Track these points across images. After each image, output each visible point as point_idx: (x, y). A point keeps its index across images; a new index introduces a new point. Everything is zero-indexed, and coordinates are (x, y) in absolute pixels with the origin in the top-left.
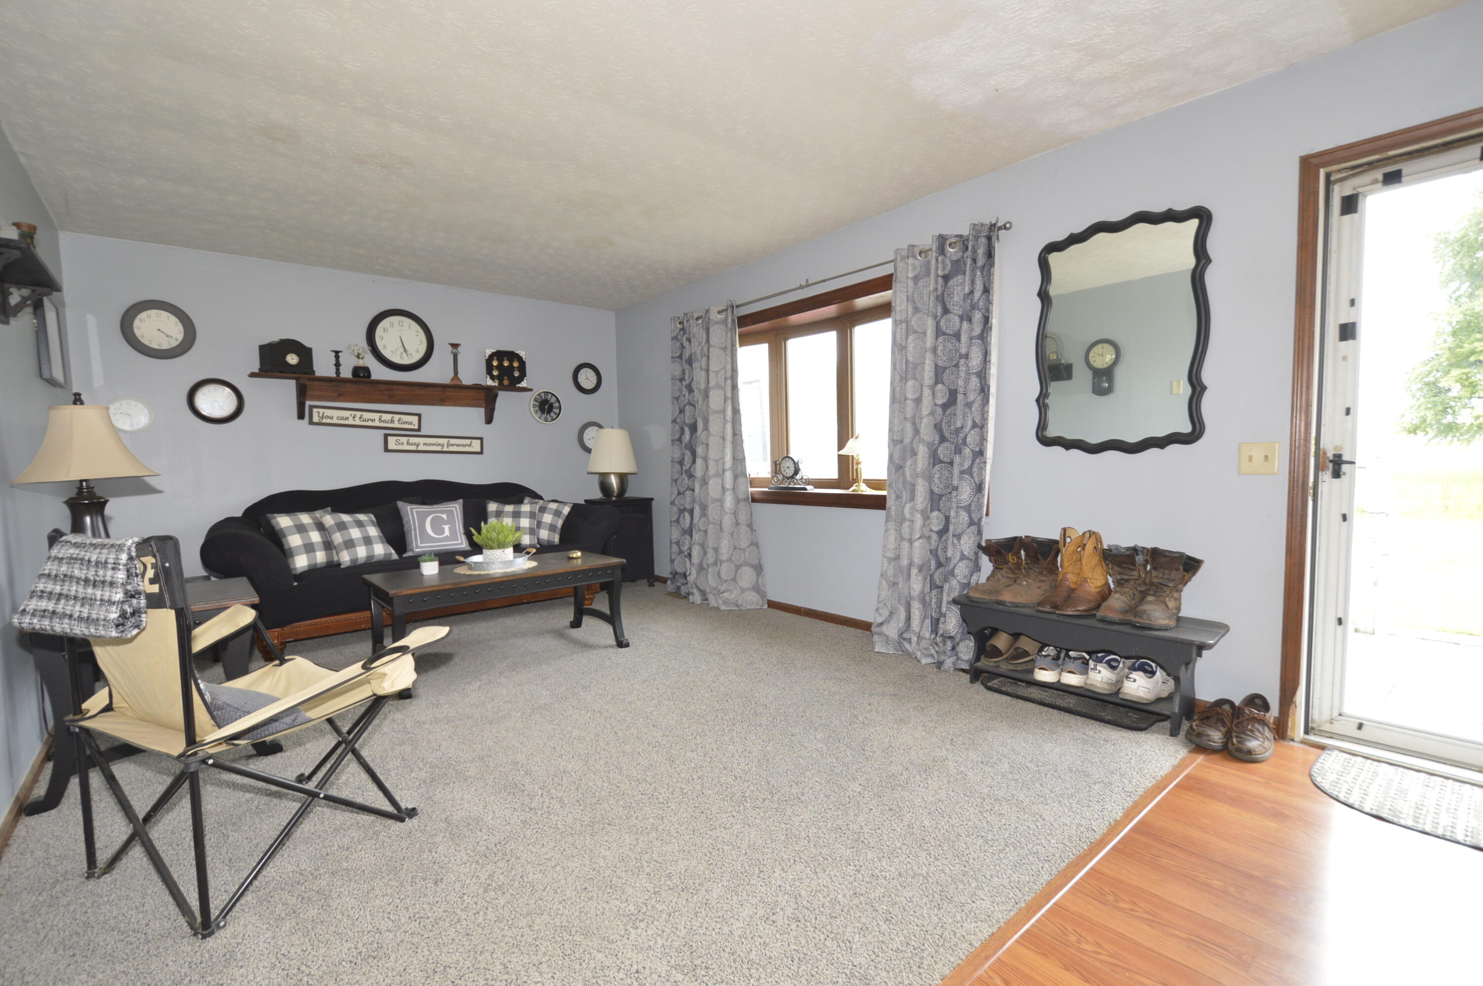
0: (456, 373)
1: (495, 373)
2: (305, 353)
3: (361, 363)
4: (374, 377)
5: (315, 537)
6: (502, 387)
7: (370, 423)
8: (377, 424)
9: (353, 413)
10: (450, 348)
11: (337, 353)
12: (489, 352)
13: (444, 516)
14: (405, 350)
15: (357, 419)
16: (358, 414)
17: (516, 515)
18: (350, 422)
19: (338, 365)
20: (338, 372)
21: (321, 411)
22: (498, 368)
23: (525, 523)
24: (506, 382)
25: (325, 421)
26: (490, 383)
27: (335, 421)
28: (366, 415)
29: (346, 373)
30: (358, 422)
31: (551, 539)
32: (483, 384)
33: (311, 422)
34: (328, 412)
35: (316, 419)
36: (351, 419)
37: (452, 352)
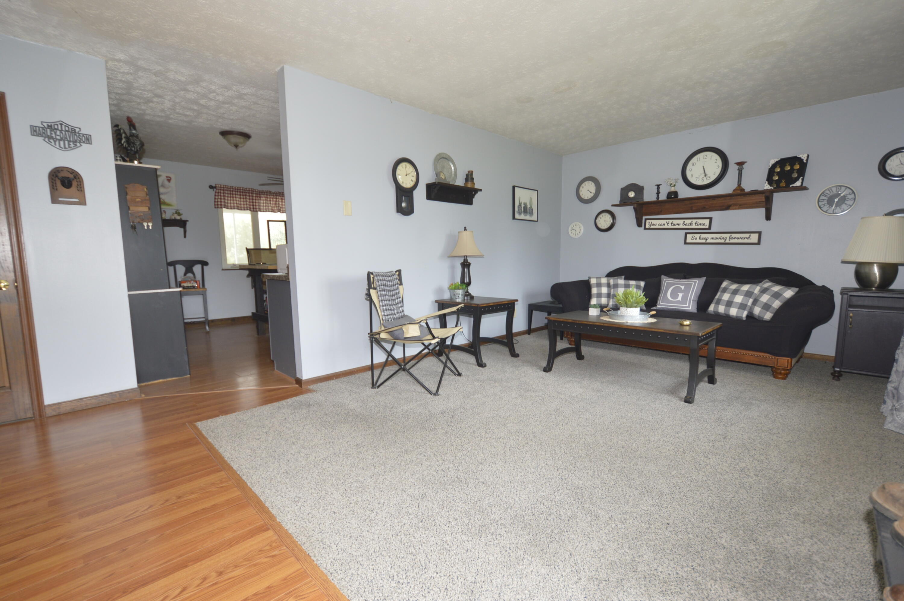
0: (739, 185)
1: (776, 178)
2: (639, 189)
3: (673, 189)
4: (680, 196)
5: (604, 290)
6: (779, 189)
7: (677, 227)
8: (681, 226)
9: (668, 221)
10: (737, 167)
11: (658, 186)
12: (773, 162)
13: (683, 287)
14: (706, 175)
15: (670, 224)
16: (671, 221)
17: (735, 292)
18: (666, 226)
19: (658, 193)
20: (658, 197)
21: (650, 221)
22: (778, 174)
23: (739, 299)
24: (783, 184)
25: (652, 227)
26: (767, 187)
27: (657, 227)
28: (675, 222)
29: (663, 197)
30: (670, 226)
31: (761, 316)
32: (760, 189)
33: (645, 229)
34: (654, 222)
35: (647, 226)
36: (666, 224)
37: (738, 169)
